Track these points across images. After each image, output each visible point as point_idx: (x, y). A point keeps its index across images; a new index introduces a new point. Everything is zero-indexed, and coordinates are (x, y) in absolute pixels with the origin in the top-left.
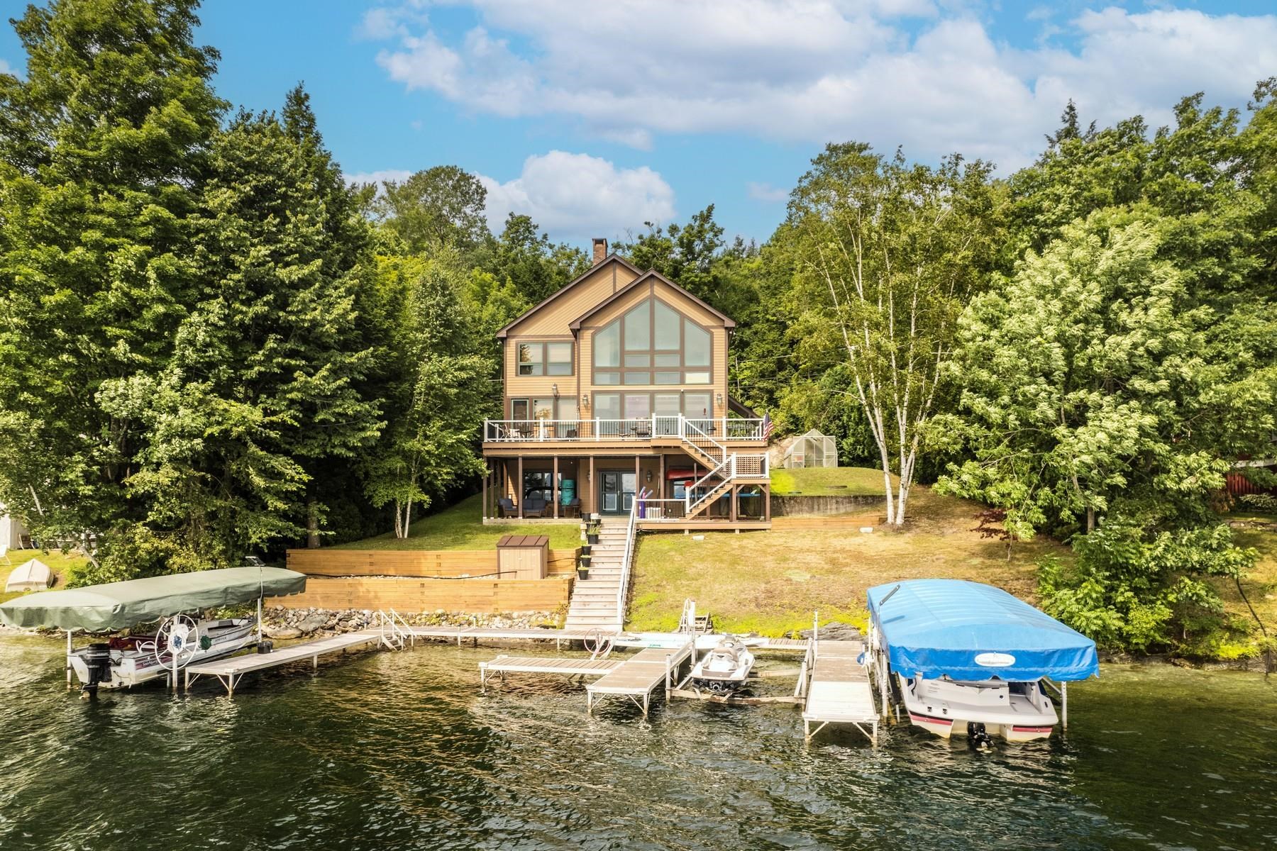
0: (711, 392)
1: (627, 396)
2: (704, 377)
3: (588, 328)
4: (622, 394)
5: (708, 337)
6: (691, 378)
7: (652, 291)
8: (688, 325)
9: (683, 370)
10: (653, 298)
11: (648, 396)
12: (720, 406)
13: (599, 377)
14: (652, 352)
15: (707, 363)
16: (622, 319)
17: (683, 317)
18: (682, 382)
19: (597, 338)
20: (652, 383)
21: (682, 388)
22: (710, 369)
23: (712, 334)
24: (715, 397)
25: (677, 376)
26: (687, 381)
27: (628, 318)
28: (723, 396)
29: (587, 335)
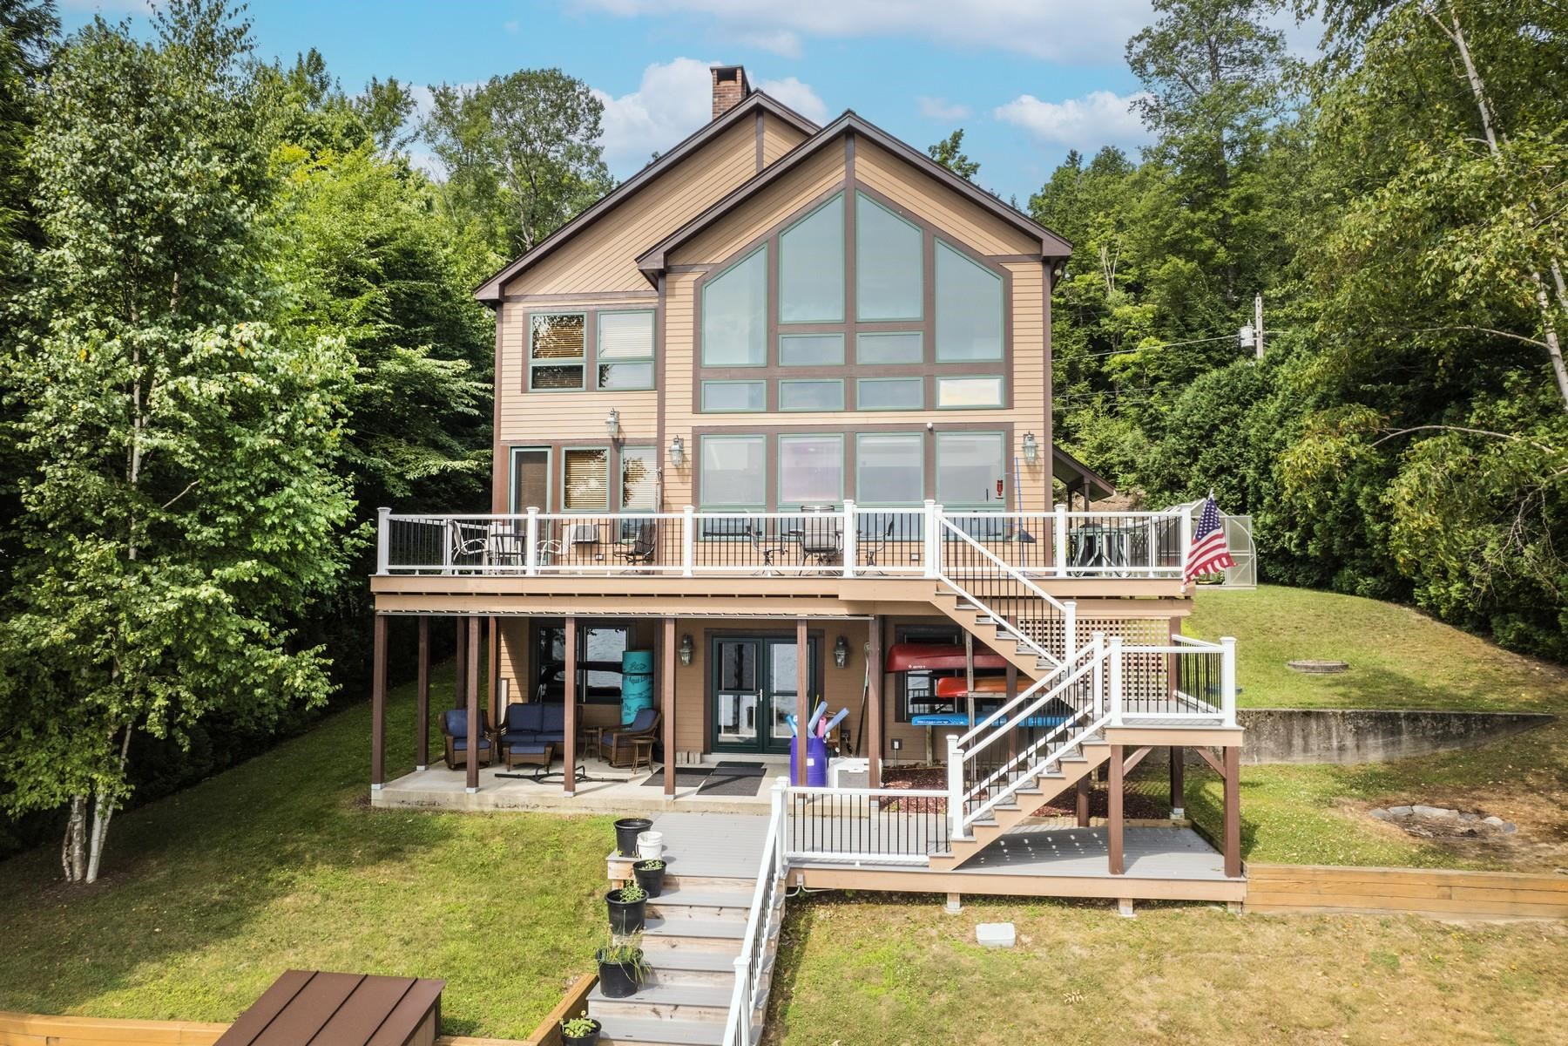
0: (1007, 430)
1: (785, 442)
2: (987, 390)
3: (686, 270)
4: (772, 436)
5: (997, 285)
6: (952, 392)
7: (851, 171)
8: (943, 253)
9: (931, 371)
10: (853, 189)
11: (838, 441)
12: (1032, 468)
13: (711, 393)
14: (851, 326)
15: (995, 353)
16: (772, 244)
17: (932, 235)
18: (930, 404)
19: (711, 293)
20: (851, 407)
21: (929, 419)
22: (1005, 369)
23: (1008, 278)
24: (1018, 441)
25: (919, 385)
26: (943, 401)
27: (786, 241)
28: (1040, 440)
29: (684, 285)
